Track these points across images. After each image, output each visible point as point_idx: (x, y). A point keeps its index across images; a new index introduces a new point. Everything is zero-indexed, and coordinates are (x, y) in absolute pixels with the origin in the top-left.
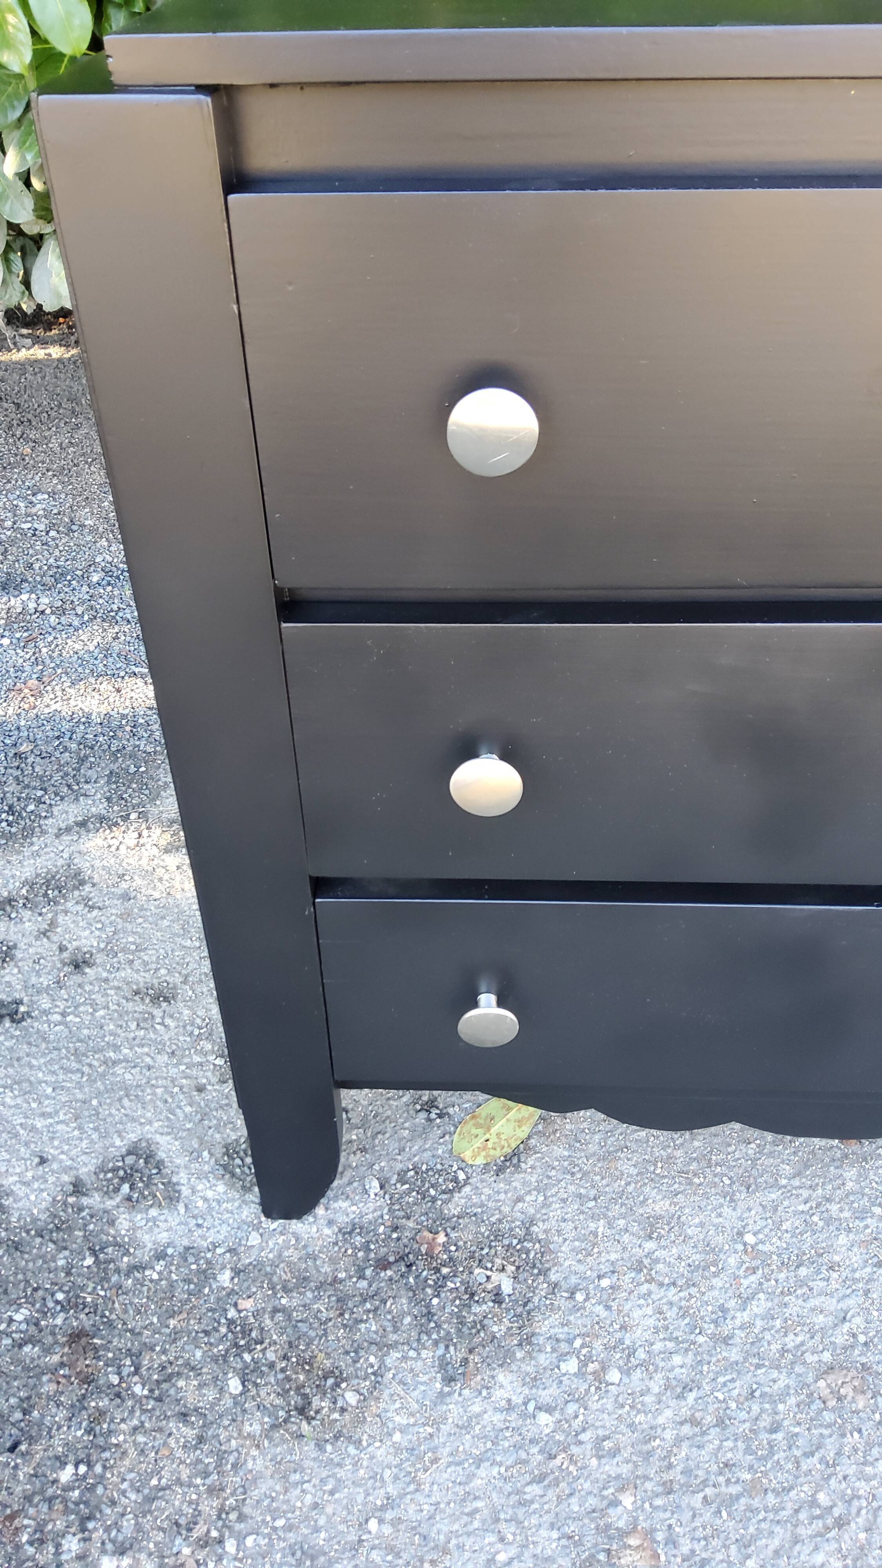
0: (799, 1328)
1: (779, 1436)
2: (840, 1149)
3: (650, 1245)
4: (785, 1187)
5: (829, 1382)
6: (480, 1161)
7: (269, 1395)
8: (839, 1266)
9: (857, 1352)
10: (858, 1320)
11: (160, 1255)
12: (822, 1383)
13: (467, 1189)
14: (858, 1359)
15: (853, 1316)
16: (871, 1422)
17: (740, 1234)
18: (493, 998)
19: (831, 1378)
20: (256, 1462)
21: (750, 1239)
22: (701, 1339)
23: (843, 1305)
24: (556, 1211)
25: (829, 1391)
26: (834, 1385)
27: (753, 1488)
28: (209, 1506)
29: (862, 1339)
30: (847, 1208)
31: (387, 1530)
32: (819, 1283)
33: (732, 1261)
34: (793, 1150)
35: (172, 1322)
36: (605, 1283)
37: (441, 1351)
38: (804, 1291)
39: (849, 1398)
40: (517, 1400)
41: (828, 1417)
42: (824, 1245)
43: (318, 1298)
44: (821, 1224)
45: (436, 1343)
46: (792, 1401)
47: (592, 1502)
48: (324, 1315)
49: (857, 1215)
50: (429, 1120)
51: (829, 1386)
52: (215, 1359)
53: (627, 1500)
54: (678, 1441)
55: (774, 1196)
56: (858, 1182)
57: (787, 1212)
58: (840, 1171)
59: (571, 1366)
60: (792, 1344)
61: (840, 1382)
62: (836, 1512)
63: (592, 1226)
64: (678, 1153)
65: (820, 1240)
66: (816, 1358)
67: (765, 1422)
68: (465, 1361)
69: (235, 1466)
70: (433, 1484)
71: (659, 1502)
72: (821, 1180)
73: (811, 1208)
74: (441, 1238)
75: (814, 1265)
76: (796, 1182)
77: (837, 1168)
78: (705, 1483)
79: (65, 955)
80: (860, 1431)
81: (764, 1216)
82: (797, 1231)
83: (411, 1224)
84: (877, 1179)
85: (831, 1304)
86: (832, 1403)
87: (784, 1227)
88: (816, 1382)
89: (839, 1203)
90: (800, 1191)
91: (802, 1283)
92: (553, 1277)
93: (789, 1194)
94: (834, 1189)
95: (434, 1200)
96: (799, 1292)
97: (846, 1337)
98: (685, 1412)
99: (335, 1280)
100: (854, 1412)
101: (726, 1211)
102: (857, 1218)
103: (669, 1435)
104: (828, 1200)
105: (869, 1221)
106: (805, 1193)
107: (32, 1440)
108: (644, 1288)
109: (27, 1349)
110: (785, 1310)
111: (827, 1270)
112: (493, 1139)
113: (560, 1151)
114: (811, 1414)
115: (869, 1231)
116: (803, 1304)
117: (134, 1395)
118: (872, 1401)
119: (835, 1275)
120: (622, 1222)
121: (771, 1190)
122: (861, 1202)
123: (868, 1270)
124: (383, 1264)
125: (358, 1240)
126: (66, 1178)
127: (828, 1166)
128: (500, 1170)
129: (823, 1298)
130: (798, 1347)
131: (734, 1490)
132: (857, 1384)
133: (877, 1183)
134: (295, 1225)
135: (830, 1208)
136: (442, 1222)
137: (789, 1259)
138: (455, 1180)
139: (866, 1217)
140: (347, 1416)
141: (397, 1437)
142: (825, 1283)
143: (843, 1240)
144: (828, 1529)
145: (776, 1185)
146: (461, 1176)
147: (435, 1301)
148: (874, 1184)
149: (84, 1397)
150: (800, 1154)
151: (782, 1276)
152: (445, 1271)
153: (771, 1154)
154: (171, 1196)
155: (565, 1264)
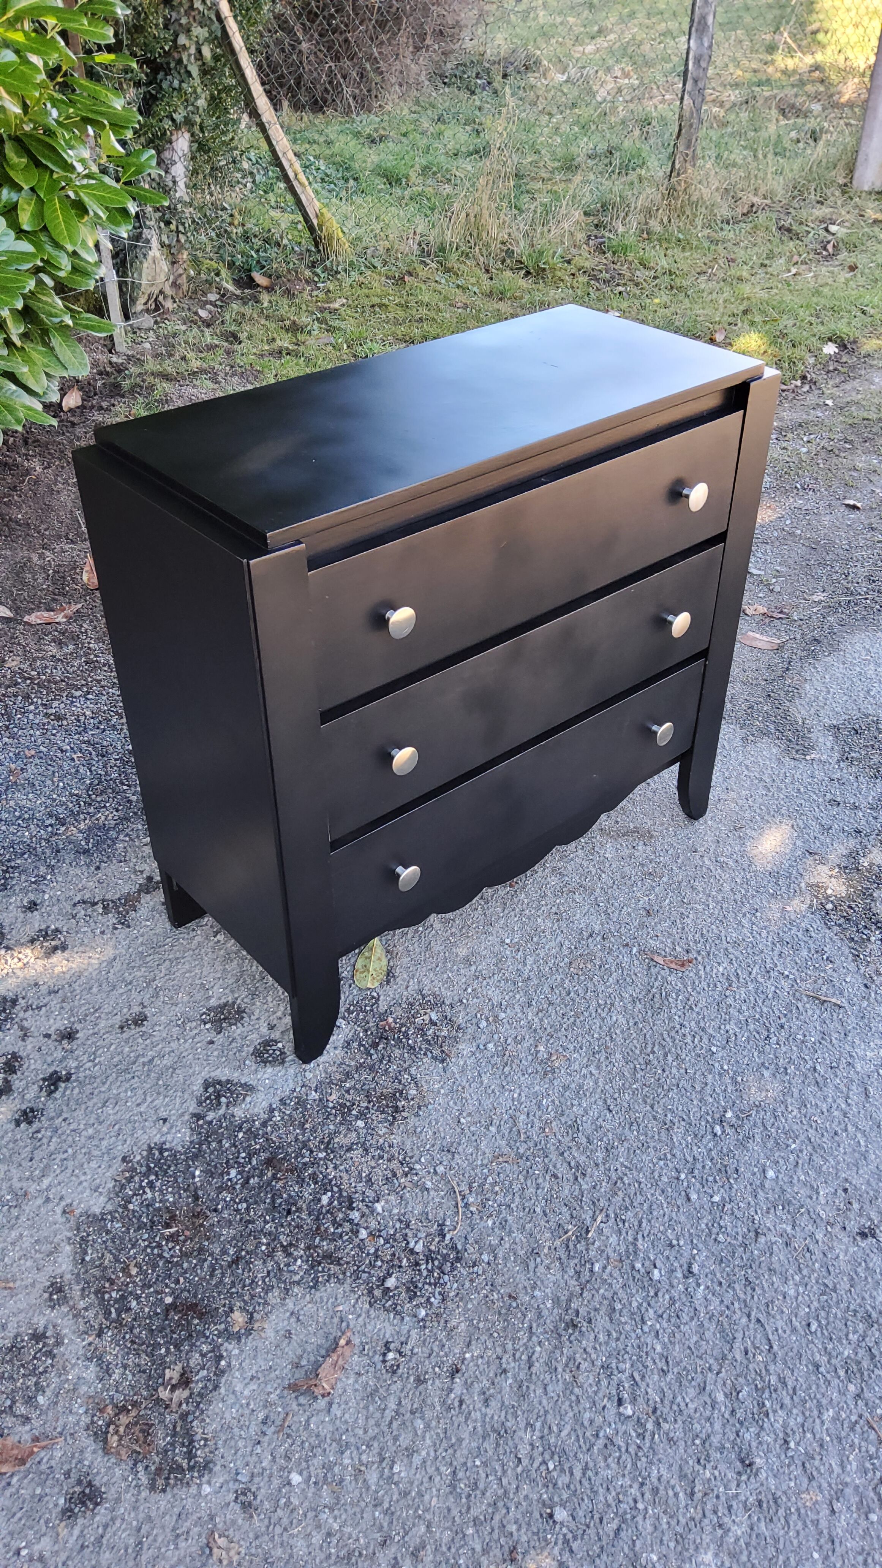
0: (549, 958)
1: (572, 994)
3: (473, 968)
6: (377, 984)
7: (376, 1116)
8: (545, 930)
9: (574, 952)
10: (567, 943)
11: (272, 1110)
12: (572, 969)
13: (382, 998)
14: (577, 954)
15: (564, 942)
16: (597, 970)
17: (503, 942)
18: (402, 868)
19: (573, 966)
20: (396, 1139)
21: (508, 941)
22: (520, 984)
23: (557, 942)
24: (426, 981)
25: (576, 970)
26: (576, 967)
27: (577, 1016)
28: (395, 1164)
29: (573, 947)
31: (469, 1119)
32: (543, 940)
33: (508, 952)
35: (307, 1126)
36: (469, 990)
37: (430, 1055)
38: (540, 945)
39: (584, 968)
40: (473, 1049)
41: (582, 978)
42: (534, 926)
43: (361, 1075)
44: (527, 920)
45: (425, 1054)
46: (567, 981)
47: (530, 1058)
48: (370, 1078)
51: (574, 968)
52: (341, 1124)
53: (541, 1048)
54: (541, 1020)
59: (483, 1024)
60: (552, 964)
61: (577, 965)
62: (608, 1002)
63: (445, 976)
64: (453, 930)
65: (531, 926)
66: (563, 963)
67: (564, 994)
68: (443, 1052)
69: (390, 1146)
70: (470, 1094)
71: (551, 1041)
74: (390, 1020)
75: (537, 935)
76: (506, 912)
77: (517, 897)
78: (561, 1025)
79: (54, 1037)
80: (596, 975)
81: (505, 931)
82: (521, 928)
83: (371, 1024)
85: (553, 944)
86: (580, 973)
87: (516, 930)
88: (569, 970)
89: (528, 909)
91: (538, 943)
92: (448, 1003)
93: (508, 917)
94: (522, 905)
95: (372, 1010)
96: (539, 947)
97: (567, 950)
98: (535, 1010)
99: (361, 1065)
101: (490, 938)
103: (536, 1020)
107: (295, 1204)
108: (485, 983)
109: (252, 1181)
111: (543, 934)
112: (374, 973)
113: (405, 960)
114: (576, 981)
117: (321, 1159)
118: (592, 963)
119: (546, 934)
120: (455, 968)
123: (556, 924)
124: (375, 1045)
125: (355, 1045)
126: (187, 1117)
127: (513, 899)
128: (388, 982)
129: (549, 944)
130: (554, 964)
131: (572, 1020)
132: (583, 962)
134: (321, 1059)
135: (526, 913)
136: (383, 1016)
137: (527, 939)
138: (373, 997)
140: (416, 1099)
141: (442, 1091)
142: (546, 939)
143: (539, 921)
144: (609, 1009)
145: (500, 918)
146: (375, 994)
147: (410, 1042)
148: (535, 895)
149: (299, 1176)
150: (499, 901)
151: (529, 946)
152: (403, 1029)
154: (249, 1088)
155: (449, 996)
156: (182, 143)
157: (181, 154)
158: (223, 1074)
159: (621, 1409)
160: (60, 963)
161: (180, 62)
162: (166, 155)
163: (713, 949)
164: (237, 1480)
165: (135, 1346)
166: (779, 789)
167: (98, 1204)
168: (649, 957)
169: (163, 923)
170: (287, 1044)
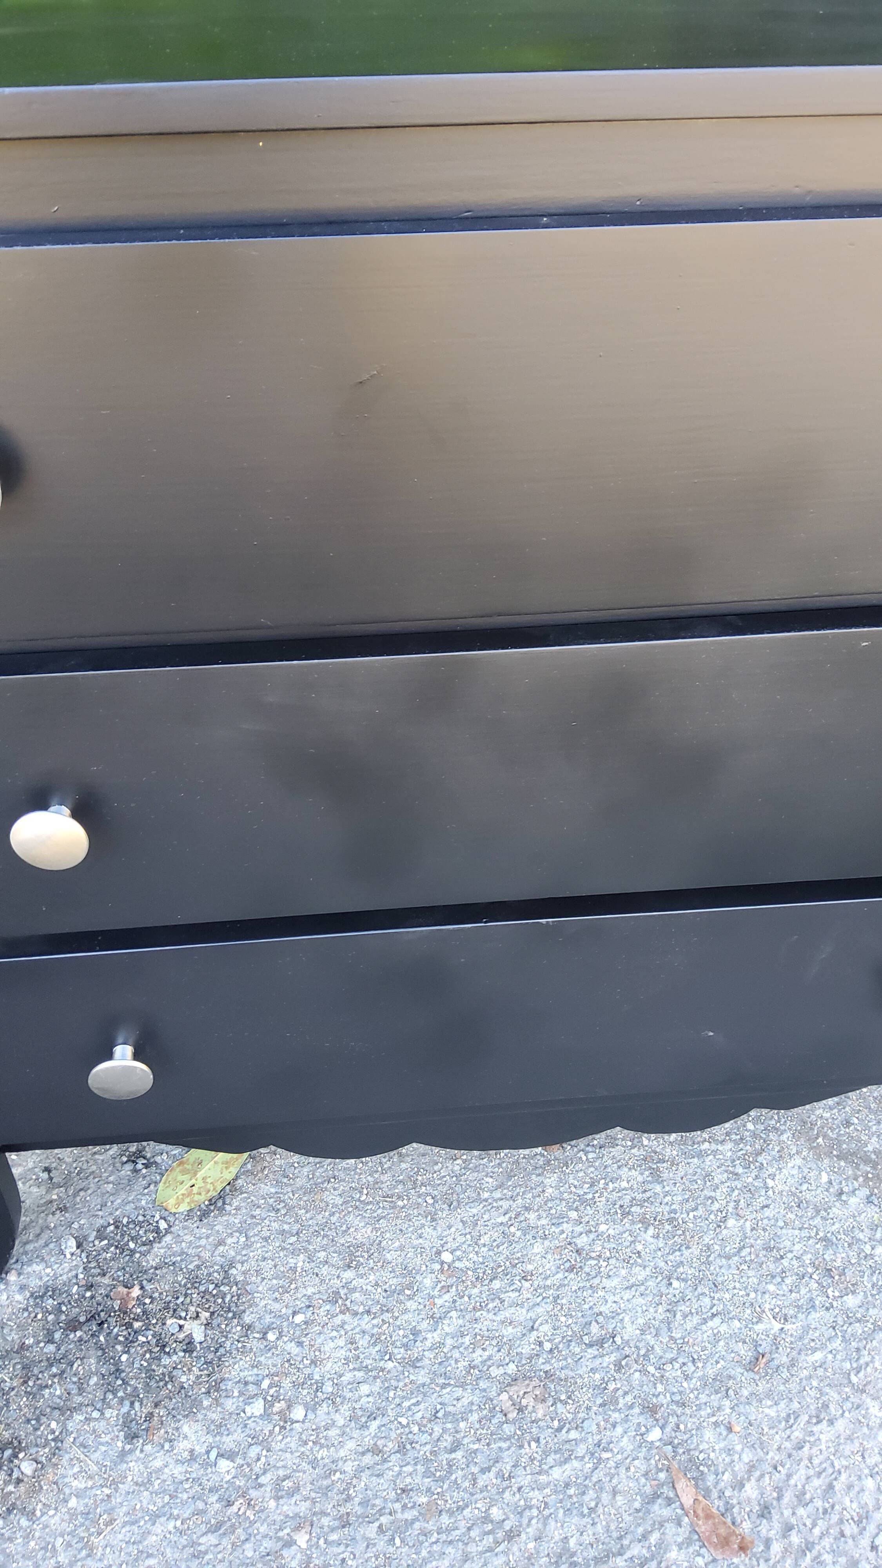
0: (487, 1343)
1: (459, 1454)
2: (543, 1156)
3: (349, 1274)
4: (486, 1200)
5: (511, 1394)
6: (184, 1208)
8: (532, 1275)
9: (541, 1360)
10: (546, 1328)
12: (504, 1396)
13: (168, 1239)
14: (542, 1367)
15: (542, 1324)
16: (550, 1430)
17: (439, 1253)
18: (129, 1050)
19: (513, 1390)
21: (446, 1257)
22: (390, 1365)
23: (531, 1314)
24: (258, 1249)
25: (511, 1403)
26: (515, 1397)
27: (431, 1511)
29: (547, 1346)
30: (545, 1216)
32: (510, 1294)
33: (428, 1282)
34: (498, 1161)
36: (299, 1319)
37: (126, 1408)
38: (495, 1304)
39: (530, 1408)
40: (200, 1449)
41: (508, 1429)
42: (519, 1255)
43: (2, 1368)
44: (519, 1233)
45: (121, 1401)
46: (474, 1417)
47: (267, 1544)
48: (7, 1385)
49: (554, 1221)
50: (136, 1171)
51: (511, 1398)
53: (302, 1539)
54: (360, 1470)
55: (475, 1211)
56: (557, 1187)
57: (487, 1226)
58: (540, 1179)
59: (257, 1408)
60: (480, 1359)
61: (522, 1392)
62: (507, 1526)
63: (292, 1262)
64: (385, 1177)
65: (515, 1250)
66: (501, 1371)
67: (447, 1441)
68: (151, 1415)
70: (106, 1547)
71: (334, 1537)
72: (522, 1190)
73: (510, 1219)
74: (136, 1292)
75: (508, 1277)
76: (497, 1195)
77: (539, 1175)
78: (381, 1512)
80: (538, 1441)
81: (464, 1232)
82: (495, 1244)
83: (106, 1281)
84: (576, 1183)
85: (522, 1314)
86: (512, 1415)
87: (482, 1241)
88: (499, 1395)
89: (538, 1210)
90: (500, 1203)
91: (495, 1296)
92: (247, 1319)
93: (489, 1208)
94: (534, 1197)
95: (133, 1252)
96: (491, 1306)
97: (533, 1346)
98: (368, 1441)
99: (23, 1347)
100: (533, 1422)
101: (428, 1231)
102: (553, 1224)
103: (349, 1467)
104: (527, 1209)
105: (565, 1225)
106: (505, 1204)
108: (338, 1320)
110: (476, 1326)
111: (520, 1281)
112: (199, 1184)
113: (267, 1188)
114: (492, 1428)
115: (564, 1236)
116: (494, 1318)
118: (552, 1409)
119: (527, 1285)
120: (322, 1255)
121: (472, 1205)
122: (559, 1208)
123: (560, 1276)
124: (73, 1325)
125: (50, 1303)
127: (530, 1174)
128: (204, 1215)
129: (513, 1310)
130: (483, 1362)
131: (409, 1515)
132: (538, 1393)
133: (575, 1187)
135: (528, 1217)
136: (140, 1276)
137: (484, 1273)
138: (157, 1230)
139: (563, 1223)
140: (22, 1488)
141: (73, 1502)
142: (517, 1294)
143: (538, 1248)
144: (498, 1543)
145: (479, 1200)
146: (163, 1225)
147: (124, 1358)
148: (573, 1189)
150: (504, 1165)
151: (475, 1291)
152: (137, 1325)
153: (476, 1169)
155: (261, 1304)
168: (673, 1471)
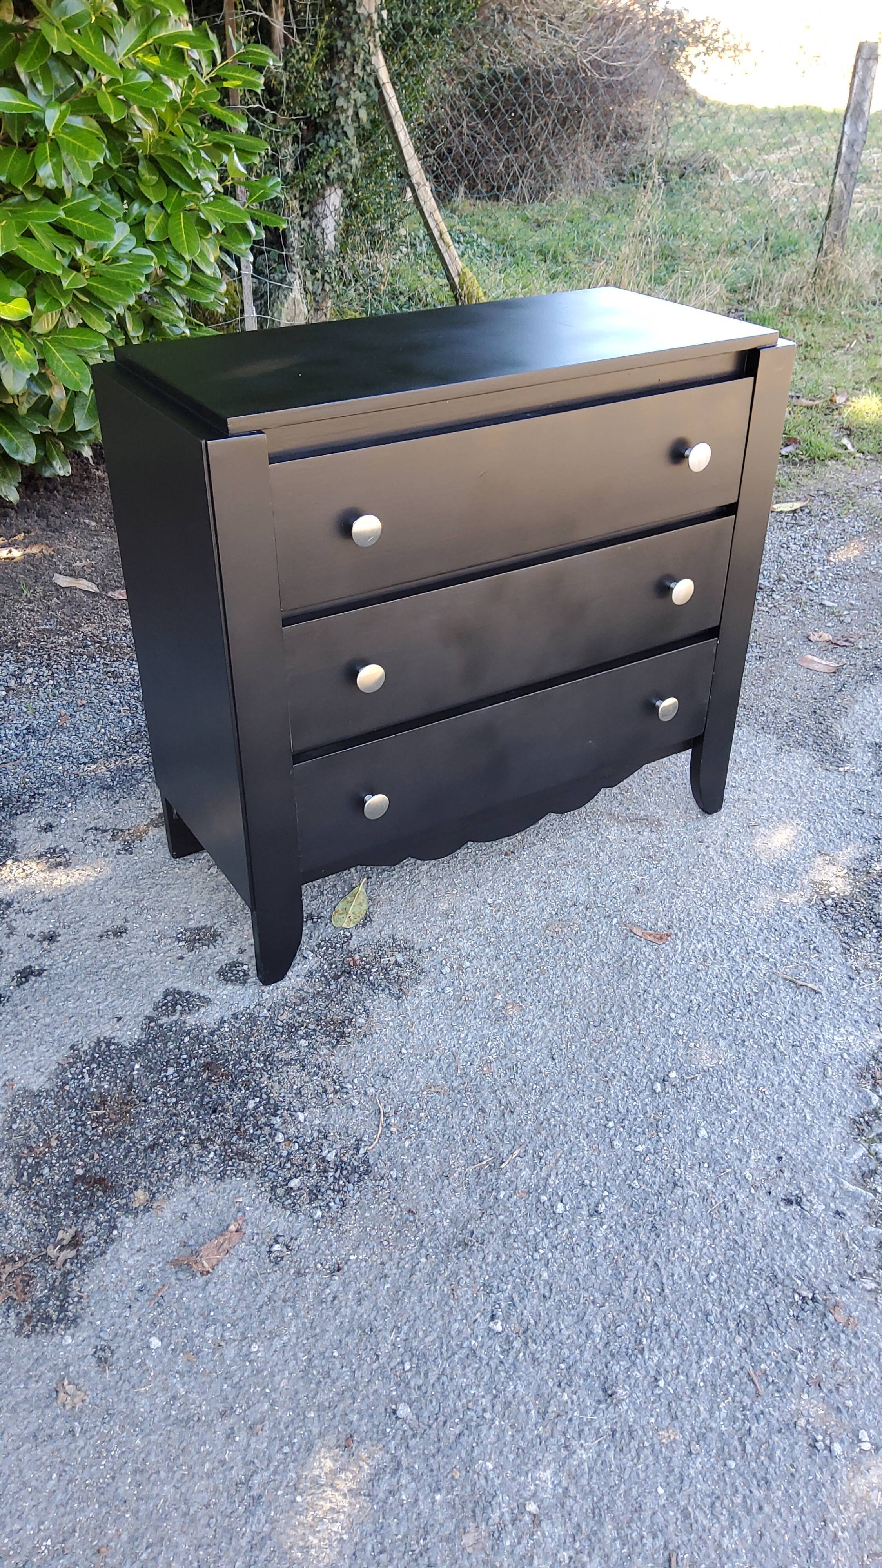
0: (528, 920)
1: (542, 953)
2: (506, 858)
3: (449, 921)
5: (550, 930)
6: (352, 925)
7: (321, 1038)
8: (530, 895)
9: (554, 917)
10: (548, 908)
11: (223, 1022)
12: (547, 932)
13: (354, 937)
14: (557, 919)
16: (573, 935)
17: (485, 902)
20: (335, 1061)
21: (490, 901)
22: (492, 940)
23: (539, 906)
24: (401, 928)
25: (551, 932)
27: (542, 972)
28: (327, 1082)
29: (554, 913)
30: (521, 876)
31: (411, 1051)
33: (488, 911)
34: (487, 866)
35: (252, 1039)
36: (441, 940)
37: (387, 991)
38: (522, 908)
39: (560, 931)
40: (431, 991)
41: (556, 940)
42: (520, 891)
43: (316, 1001)
44: (514, 885)
45: (383, 990)
46: (540, 942)
47: (485, 1004)
48: (324, 1005)
50: (313, 922)
52: (286, 1041)
53: (499, 997)
54: (505, 973)
55: (490, 884)
56: (521, 866)
57: (499, 887)
59: (447, 970)
60: (528, 926)
61: (554, 928)
62: (577, 964)
63: (421, 925)
64: (440, 887)
65: (517, 890)
66: (540, 926)
67: (534, 952)
68: (400, 990)
69: (327, 1066)
70: (418, 1029)
71: (510, 992)
72: (506, 871)
73: (508, 882)
74: (356, 958)
75: (521, 899)
76: (496, 876)
77: (510, 864)
78: (524, 979)
79: (36, 937)
80: (570, 939)
81: (490, 892)
82: (507, 891)
83: (337, 959)
85: (535, 908)
86: (555, 935)
87: (501, 892)
88: (545, 932)
89: (518, 875)
90: (500, 878)
91: (520, 906)
92: (417, 948)
93: (496, 881)
94: (513, 872)
95: (342, 947)
96: (520, 909)
97: (547, 915)
98: (502, 963)
99: (318, 992)
100: (564, 935)
101: (473, 897)
102: (527, 878)
103: (501, 972)
104: (513, 876)
107: (222, 1105)
108: (458, 935)
109: (186, 1080)
110: (519, 917)
111: (527, 899)
112: (352, 916)
113: (386, 908)
115: (535, 880)
116: (524, 912)
117: (257, 1069)
118: (569, 929)
119: (531, 899)
120: (432, 919)
122: (527, 872)
123: (542, 892)
124: (336, 978)
125: (318, 975)
126: (141, 1018)
127: (505, 865)
128: (364, 925)
129: (531, 907)
130: (531, 926)
131: (536, 976)
132: (561, 926)
134: (281, 984)
135: (515, 879)
136: (350, 953)
137: (510, 901)
138: (346, 936)
139: (531, 876)
140: (364, 1028)
141: (391, 1024)
142: (529, 903)
143: (527, 887)
144: (576, 970)
145: (488, 881)
146: (348, 934)
147: (371, 978)
148: (528, 864)
149: (233, 1081)
150: (491, 866)
151: (510, 907)
152: (367, 966)
153: (479, 872)
154: (207, 1001)
155: (419, 942)
156: (334, 198)
157: (332, 208)
158: (184, 986)
159: (492, 1324)
160: (61, 878)
161: (338, 122)
162: (319, 209)
163: (696, 928)
164: (100, 1337)
165: (37, 1208)
166: (804, 795)
167: (37, 1083)
168: (629, 930)
169: (164, 852)
170: (251, 967)
